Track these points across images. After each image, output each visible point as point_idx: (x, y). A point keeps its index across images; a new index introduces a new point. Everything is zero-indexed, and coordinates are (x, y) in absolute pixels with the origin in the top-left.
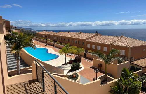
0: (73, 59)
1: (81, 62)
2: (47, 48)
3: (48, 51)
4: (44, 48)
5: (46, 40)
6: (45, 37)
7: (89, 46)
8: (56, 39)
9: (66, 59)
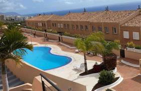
0: (99, 63)
1: (116, 68)
2: (49, 46)
3: (52, 52)
4: (43, 45)
5: (45, 31)
6: (41, 25)
7: (126, 35)
8: (62, 27)
9: (86, 64)
